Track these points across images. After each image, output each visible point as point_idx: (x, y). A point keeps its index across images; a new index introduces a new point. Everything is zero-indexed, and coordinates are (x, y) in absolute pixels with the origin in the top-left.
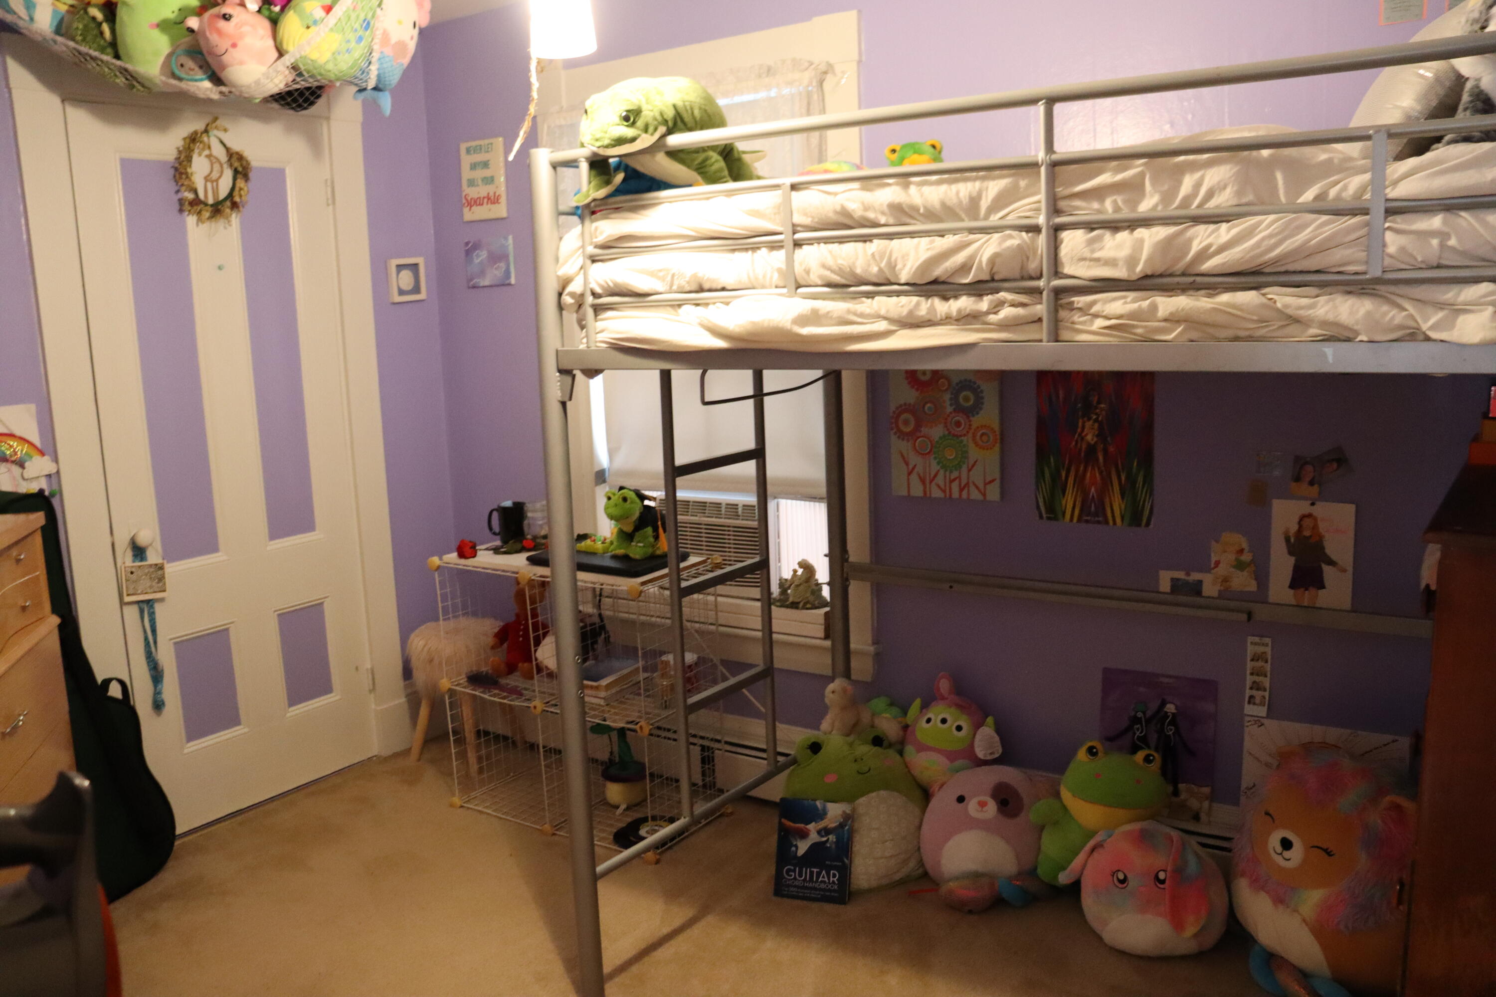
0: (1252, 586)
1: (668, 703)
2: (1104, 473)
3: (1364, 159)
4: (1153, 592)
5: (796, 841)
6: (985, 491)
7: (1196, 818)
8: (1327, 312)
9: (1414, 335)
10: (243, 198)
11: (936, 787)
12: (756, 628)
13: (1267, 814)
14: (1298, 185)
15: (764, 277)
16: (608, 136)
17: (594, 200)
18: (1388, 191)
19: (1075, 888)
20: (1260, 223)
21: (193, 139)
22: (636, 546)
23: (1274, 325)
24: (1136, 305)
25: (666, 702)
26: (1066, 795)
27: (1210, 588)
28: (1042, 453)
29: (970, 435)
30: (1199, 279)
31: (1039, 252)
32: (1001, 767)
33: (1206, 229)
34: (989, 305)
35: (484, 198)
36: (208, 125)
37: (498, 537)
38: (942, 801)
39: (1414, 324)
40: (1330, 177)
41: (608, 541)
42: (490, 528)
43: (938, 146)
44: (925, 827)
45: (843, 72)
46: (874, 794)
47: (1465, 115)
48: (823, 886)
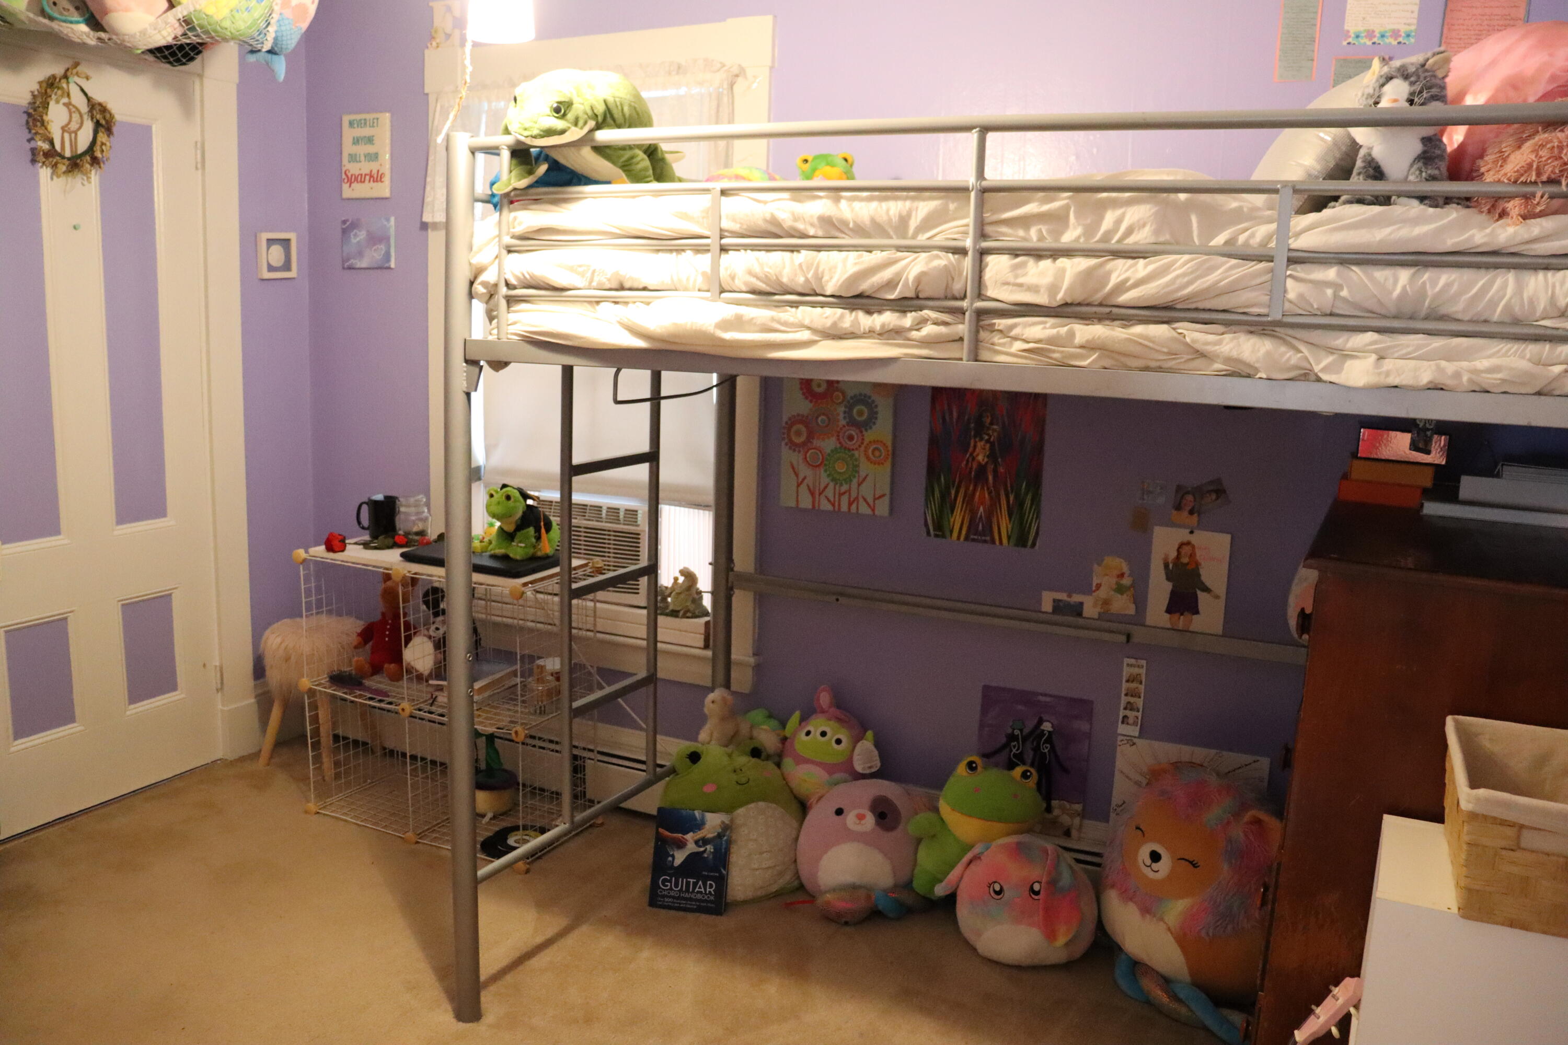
0: (1131, 610)
1: (543, 709)
2: (993, 493)
3: (1269, 209)
4: (1035, 611)
5: (673, 851)
6: (874, 506)
7: (1067, 833)
8: (1231, 350)
9: (1307, 376)
10: (104, 154)
11: (813, 800)
12: (639, 636)
13: (1138, 828)
14: (1211, 229)
15: (688, 279)
16: (537, 126)
17: (515, 189)
18: (1290, 241)
19: (951, 900)
20: (1173, 263)
21: (51, 84)
22: (518, 546)
23: (1182, 358)
24: (1054, 331)
25: (541, 707)
26: (944, 807)
27: (1090, 610)
28: (932, 471)
29: (862, 448)
30: (1115, 310)
31: (965, 273)
32: (880, 781)
33: (1124, 264)
34: (913, 322)
35: (366, 175)
36: (68, 70)
37: (367, 532)
38: (820, 814)
39: (1308, 366)
40: (1239, 224)
41: (486, 540)
42: (359, 523)
43: (850, 160)
44: (802, 839)
45: (755, 77)
46: (752, 805)
47: (1359, 179)
48: (699, 896)
